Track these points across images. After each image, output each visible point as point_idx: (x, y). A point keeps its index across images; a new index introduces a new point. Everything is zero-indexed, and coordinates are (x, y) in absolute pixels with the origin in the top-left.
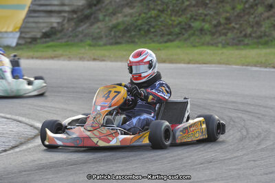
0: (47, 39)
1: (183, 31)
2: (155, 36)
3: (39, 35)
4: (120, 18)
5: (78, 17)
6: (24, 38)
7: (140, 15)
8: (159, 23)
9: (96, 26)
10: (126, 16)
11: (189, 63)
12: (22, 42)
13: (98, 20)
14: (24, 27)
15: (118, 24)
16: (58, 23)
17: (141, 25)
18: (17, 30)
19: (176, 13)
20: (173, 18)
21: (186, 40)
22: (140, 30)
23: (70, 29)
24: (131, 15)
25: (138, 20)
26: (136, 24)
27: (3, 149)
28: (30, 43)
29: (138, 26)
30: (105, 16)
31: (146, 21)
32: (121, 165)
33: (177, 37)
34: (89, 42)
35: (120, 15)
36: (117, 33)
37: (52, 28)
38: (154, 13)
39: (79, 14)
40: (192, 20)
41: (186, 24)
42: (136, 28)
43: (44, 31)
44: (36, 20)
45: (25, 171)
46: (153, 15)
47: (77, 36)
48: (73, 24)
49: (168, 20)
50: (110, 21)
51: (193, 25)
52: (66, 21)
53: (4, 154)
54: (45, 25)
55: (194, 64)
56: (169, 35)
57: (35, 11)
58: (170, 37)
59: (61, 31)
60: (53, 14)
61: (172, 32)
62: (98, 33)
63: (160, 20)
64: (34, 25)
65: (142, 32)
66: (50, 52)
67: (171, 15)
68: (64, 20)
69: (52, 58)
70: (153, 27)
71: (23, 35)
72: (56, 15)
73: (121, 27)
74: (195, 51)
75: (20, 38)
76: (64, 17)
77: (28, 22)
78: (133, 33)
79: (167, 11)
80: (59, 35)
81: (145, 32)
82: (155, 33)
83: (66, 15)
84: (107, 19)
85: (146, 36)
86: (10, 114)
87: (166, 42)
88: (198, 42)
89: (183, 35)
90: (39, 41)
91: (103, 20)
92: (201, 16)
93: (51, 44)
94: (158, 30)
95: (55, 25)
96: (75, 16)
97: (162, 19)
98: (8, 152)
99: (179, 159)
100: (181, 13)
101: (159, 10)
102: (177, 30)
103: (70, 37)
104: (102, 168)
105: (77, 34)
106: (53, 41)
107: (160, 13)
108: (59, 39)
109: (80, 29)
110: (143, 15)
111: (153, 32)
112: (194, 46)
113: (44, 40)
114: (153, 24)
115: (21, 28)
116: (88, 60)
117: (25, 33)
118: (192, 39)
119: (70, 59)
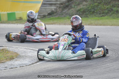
0: (50, 16)
1: (109, 12)
2: (97, 14)
3: (46, 14)
4: (81, 6)
5: (63, 6)
6: (40, 15)
7: (90, 5)
8: (99, 8)
9: (71, 10)
10: (84, 5)
11: (112, 26)
12: (39, 17)
13: (72, 8)
14: (40, 11)
15: (81, 9)
16: (55, 9)
17: (91, 9)
18: (37, 12)
19: (106, 4)
20: (105, 6)
21: (110, 16)
22: (90, 11)
23: (60, 11)
24: (86, 5)
25: (89, 7)
26: (88, 9)
27: (32, 63)
28: (43, 18)
29: (89, 10)
30: (75, 6)
31: (93, 8)
32: (83, 70)
33: (107, 15)
34: (68, 17)
35: (81, 5)
36: (80, 13)
37: (52, 11)
38: (96, 4)
39: (64, 5)
40: (113, 7)
41: (110, 9)
42: (88, 11)
43: (49, 12)
44: (45, 8)
45: (41, 72)
46: (96, 5)
47: (63, 14)
48: (61, 9)
49: (102, 7)
50: (77, 8)
51: (113, 9)
52: (58, 8)
53: (32, 65)
54: (49, 10)
55: (114, 26)
56: (103, 13)
57: (45, 4)
58: (103, 14)
59: (56, 12)
60: (53, 5)
61: (104, 12)
62: (72, 13)
63: (99, 7)
64: (44, 10)
65: (91, 12)
66: (51, 22)
67: (104, 5)
68: (57, 8)
69: (52, 24)
70: (96, 10)
71: (40, 14)
72: (54, 5)
73: (82, 10)
74: (115, 20)
75: (39, 15)
76: (57, 6)
77: (42, 9)
78: (87, 13)
79: (102, 3)
80: (55, 14)
81: (92, 12)
82: (97, 13)
83: (58, 5)
84: (76, 7)
85: (93, 14)
86: (35, 48)
87: (102, 17)
88: (116, 16)
89: (109, 13)
90: (46, 17)
91: (74, 7)
92: (117, 5)
93: (52, 18)
94: (98, 11)
95: (53, 10)
96: (62, 6)
97: (100, 6)
98: (34, 64)
99: (108, 67)
100: (108, 4)
101: (98, 3)
102: (106, 11)
103: (60, 15)
104: (74, 71)
105: (63, 13)
106: (52, 16)
107: (99, 4)
108: (55, 16)
109: (64, 11)
110: (91, 5)
111: (96, 12)
112: (114, 18)
113: (49, 16)
114: (96, 9)
115: (39, 11)
116: (68, 25)
117: (41, 13)
118: (113, 15)
119: (60, 24)
